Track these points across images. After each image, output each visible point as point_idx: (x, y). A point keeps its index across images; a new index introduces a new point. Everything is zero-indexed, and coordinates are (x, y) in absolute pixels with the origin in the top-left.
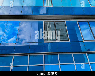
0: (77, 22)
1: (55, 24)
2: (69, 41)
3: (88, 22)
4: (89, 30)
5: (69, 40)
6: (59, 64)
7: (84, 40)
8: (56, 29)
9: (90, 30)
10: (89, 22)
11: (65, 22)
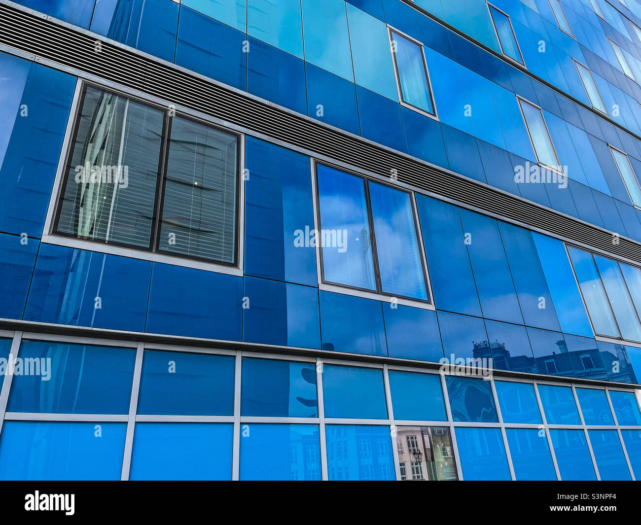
3: (367, 181)
4: (363, 231)
7: (324, 283)
9: (367, 228)
10: (370, 183)
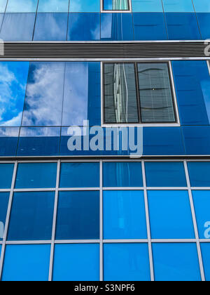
0: (208, 62)
1: (137, 73)
2: (178, 125)
5: (176, 122)
6: (145, 188)
8: (140, 88)
11: (168, 63)
